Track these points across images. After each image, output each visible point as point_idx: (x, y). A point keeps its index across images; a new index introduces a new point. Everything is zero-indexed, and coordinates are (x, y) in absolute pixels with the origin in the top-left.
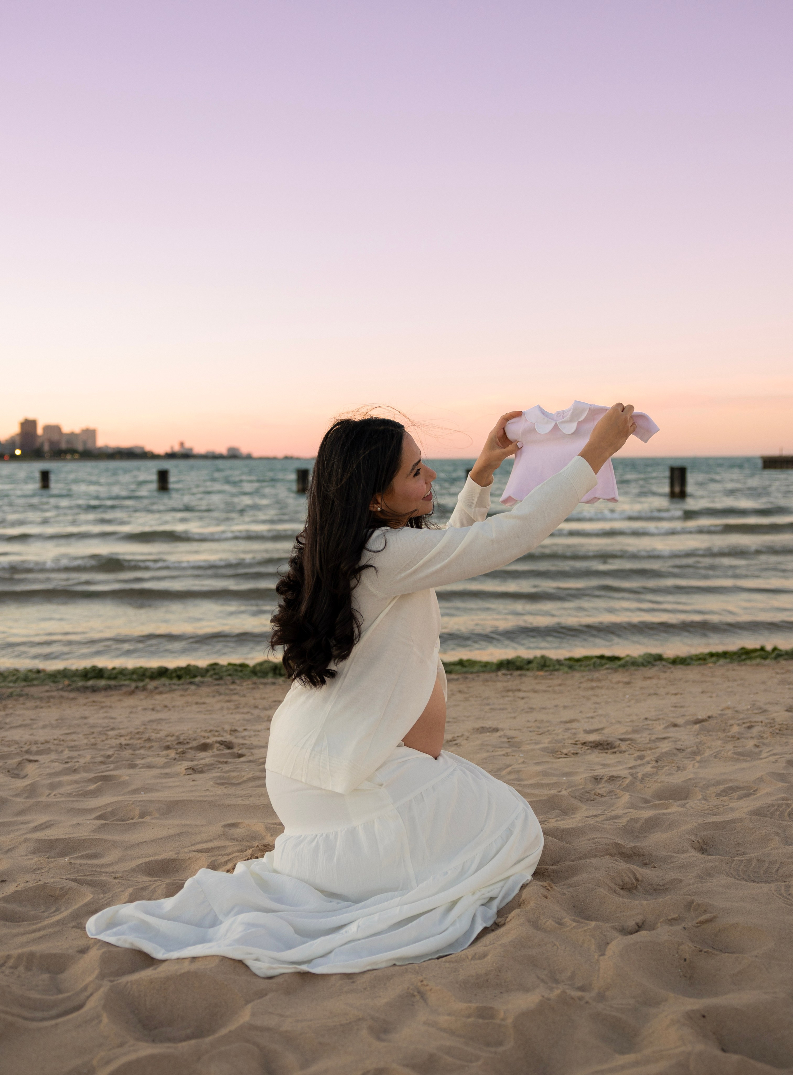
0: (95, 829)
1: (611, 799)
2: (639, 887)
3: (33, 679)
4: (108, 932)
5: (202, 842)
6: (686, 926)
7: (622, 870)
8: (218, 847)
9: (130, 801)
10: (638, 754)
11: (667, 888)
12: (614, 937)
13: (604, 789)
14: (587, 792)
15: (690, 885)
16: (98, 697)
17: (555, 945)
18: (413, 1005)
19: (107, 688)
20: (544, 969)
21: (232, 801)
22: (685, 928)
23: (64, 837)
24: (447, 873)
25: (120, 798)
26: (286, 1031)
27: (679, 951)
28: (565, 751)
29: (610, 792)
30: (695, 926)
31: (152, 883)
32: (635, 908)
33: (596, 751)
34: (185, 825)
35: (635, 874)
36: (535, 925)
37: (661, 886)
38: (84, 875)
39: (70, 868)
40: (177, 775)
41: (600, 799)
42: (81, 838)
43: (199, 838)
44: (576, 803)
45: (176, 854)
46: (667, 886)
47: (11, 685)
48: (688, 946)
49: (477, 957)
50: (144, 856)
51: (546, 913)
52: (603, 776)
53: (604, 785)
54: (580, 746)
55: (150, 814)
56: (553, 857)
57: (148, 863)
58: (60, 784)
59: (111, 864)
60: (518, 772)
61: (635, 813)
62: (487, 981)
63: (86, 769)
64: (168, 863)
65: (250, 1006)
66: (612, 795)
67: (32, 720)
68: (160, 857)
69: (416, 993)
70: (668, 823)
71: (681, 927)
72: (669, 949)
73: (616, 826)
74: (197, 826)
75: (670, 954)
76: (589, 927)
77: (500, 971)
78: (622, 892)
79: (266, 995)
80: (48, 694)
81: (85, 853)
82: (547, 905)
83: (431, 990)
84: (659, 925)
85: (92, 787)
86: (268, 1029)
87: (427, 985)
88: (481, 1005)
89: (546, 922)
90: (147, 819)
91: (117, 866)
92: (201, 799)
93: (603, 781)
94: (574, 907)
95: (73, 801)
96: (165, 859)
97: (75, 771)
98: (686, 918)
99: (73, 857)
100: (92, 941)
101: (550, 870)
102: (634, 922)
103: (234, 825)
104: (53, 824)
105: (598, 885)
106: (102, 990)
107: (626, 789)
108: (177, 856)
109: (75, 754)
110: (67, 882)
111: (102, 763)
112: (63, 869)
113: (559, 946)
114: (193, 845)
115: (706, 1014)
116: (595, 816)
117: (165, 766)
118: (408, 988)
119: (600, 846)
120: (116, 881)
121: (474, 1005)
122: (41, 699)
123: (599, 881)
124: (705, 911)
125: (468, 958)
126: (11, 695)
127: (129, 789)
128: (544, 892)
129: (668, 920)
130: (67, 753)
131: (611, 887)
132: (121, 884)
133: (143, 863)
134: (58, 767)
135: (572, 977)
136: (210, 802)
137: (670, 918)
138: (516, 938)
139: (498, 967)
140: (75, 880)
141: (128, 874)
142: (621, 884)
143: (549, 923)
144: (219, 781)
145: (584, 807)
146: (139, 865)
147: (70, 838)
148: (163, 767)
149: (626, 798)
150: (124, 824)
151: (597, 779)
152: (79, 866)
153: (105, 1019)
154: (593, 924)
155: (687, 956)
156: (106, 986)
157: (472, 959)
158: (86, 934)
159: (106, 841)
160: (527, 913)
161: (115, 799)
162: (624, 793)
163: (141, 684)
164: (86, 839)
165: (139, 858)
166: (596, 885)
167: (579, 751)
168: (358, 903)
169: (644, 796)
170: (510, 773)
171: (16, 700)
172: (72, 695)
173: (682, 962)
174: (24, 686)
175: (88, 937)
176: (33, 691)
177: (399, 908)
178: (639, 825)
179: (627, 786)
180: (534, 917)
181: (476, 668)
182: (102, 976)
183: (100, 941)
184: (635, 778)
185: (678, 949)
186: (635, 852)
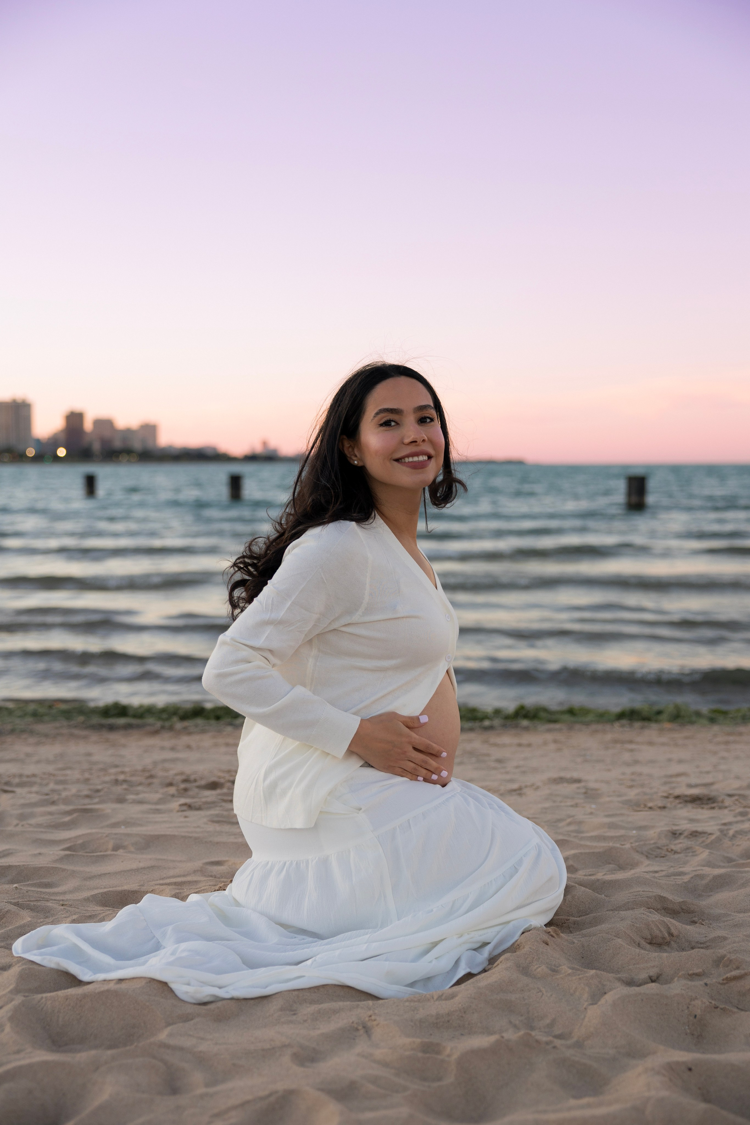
0: (57, 860)
1: (687, 856)
2: (672, 943)
4: (35, 952)
5: (174, 877)
6: (708, 982)
7: (653, 921)
8: (189, 882)
9: (104, 833)
10: (741, 810)
11: (708, 946)
12: (613, 987)
13: (681, 845)
14: (659, 848)
15: (734, 943)
17: (541, 991)
18: (354, 1039)
19: (128, 727)
20: (522, 1016)
21: (224, 839)
22: (706, 984)
23: (18, 864)
24: (432, 911)
25: (94, 831)
26: (201, 1052)
27: (690, 1007)
28: (650, 804)
29: (688, 849)
30: (719, 983)
31: (102, 912)
32: (651, 961)
33: (690, 806)
34: (159, 859)
35: (669, 928)
36: (525, 970)
37: (701, 943)
38: (29, 901)
39: (15, 893)
40: (171, 811)
41: (672, 856)
42: (36, 866)
43: (171, 873)
44: (637, 857)
45: (140, 886)
46: (708, 944)
48: (702, 1001)
49: (443, 997)
50: (102, 887)
51: (541, 959)
52: (684, 831)
53: (681, 841)
54: (671, 799)
55: (124, 847)
56: (582, 909)
57: (105, 893)
58: (32, 815)
59: (64, 893)
60: (580, 823)
61: (707, 870)
62: (448, 1021)
63: (66, 801)
64: (128, 895)
65: (169, 1028)
66: (689, 853)
67: (27, 755)
68: (120, 889)
69: (360, 1028)
70: (742, 882)
71: (702, 983)
72: (678, 1003)
73: (676, 882)
74: (174, 861)
75: (679, 1009)
76: (587, 975)
77: (465, 1012)
78: (648, 946)
79: (192, 1019)
80: (55, 731)
81: (38, 881)
82: (545, 951)
83: (377, 1025)
84: (676, 979)
85: (67, 819)
86: (181, 1049)
87: (375, 1020)
88: (426, 1040)
89: (537, 968)
90: (120, 852)
91: (70, 895)
92: (186, 834)
93: (682, 837)
94: (583, 958)
95: (42, 832)
96: (125, 890)
97: (53, 803)
98: (712, 974)
99: (23, 885)
100: (15, 960)
101: (570, 920)
102: (647, 975)
103: (218, 863)
104: (12, 853)
105: (617, 936)
106: (13, 1003)
107: (707, 846)
108: (139, 888)
109: (60, 787)
110: (6, 905)
111: (87, 796)
112: (7, 893)
113: (544, 992)
114: (163, 879)
115: (693, 1068)
116: (656, 872)
117: (160, 801)
118: (353, 1023)
119: (640, 899)
120: (62, 907)
121: (418, 1040)
122: (46, 736)
123: (620, 932)
124: (738, 968)
125: (433, 998)
127: (109, 822)
128: (546, 937)
129: (688, 974)
130: (52, 786)
131: (633, 940)
132: (66, 910)
133: (99, 893)
134: (35, 798)
135: (551, 1025)
136: (196, 839)
137: (691, 972)
138: (496, 982)
139: (464, 1008)
140: (17, 904)
141: (79, 902)
142: (649, 937)
143: (541, 969)
144: (216, 819)
145: (647, 862)
146: (94, 895)
147: (25, 865)
148: (157, 803)
149: (704, 854)
150: (91, 856)
151: (675, 834)
152: (25, 892)
153: (8, 1029)
154: (593, 972)
155: (698, 1012)
156: (19, 999)
157: (437, 1000)
158: (12, 954)
159: (64, 870)
160: (518, 957)
161: (89, 831)
162: (704, 850)
163: (167, 724)
164: (42, 868)
165: (97, 888)
166: (615, 936)
167: (669, 805)
168: (323, 940)
169: (729, 855)
170: (569, 824)
171: (18, 736)
172: (83, 732)
173: (691, 1018)
174: (31, 723)
175: (13, 956)
177: (366, 945)
178: (704, 882)
179: (712, 843)
180: (526, 962)
181: (590, 717)
182: (16, 991)
183: (24, 959)
184: (725, 835)
185: (689, 1004)
186: (684, 908)
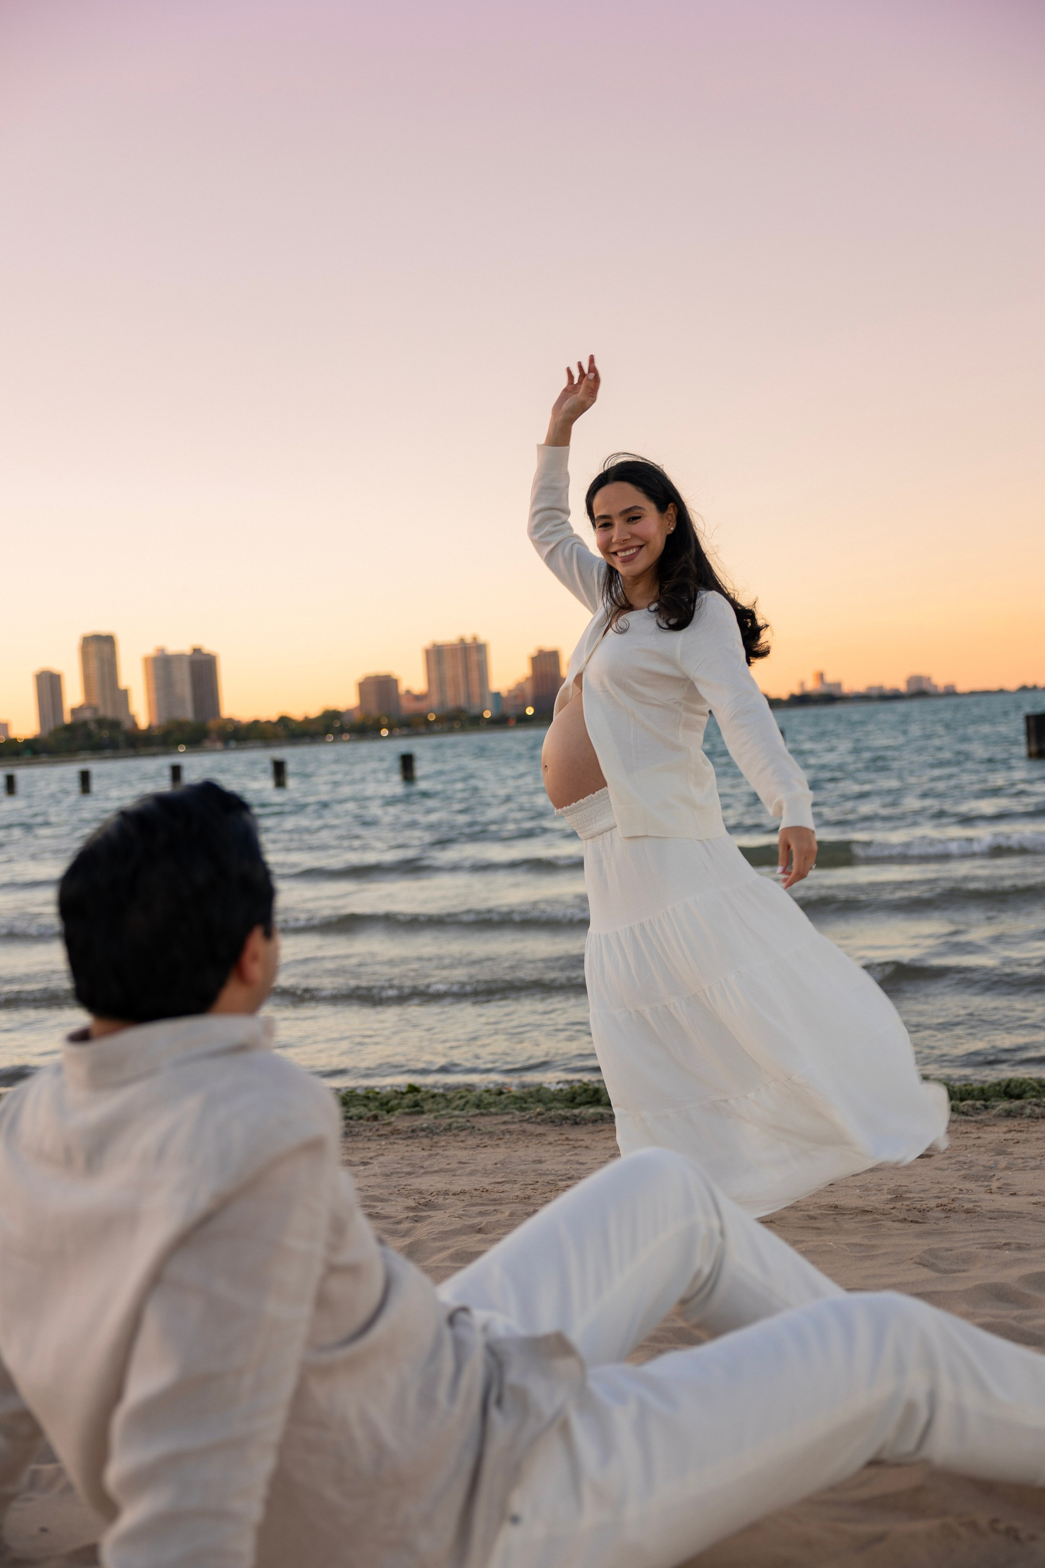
3: (490, 1104)
16: (576, 1133)
47: (457, 1113)
67: (461, 1163)
80: (503, 1127)
122: (491, 1134)
126: (449, 1128)
171: (455, 1135)
172: (540, 1129)
174: (474, 1116)
176: (484, 1123)
